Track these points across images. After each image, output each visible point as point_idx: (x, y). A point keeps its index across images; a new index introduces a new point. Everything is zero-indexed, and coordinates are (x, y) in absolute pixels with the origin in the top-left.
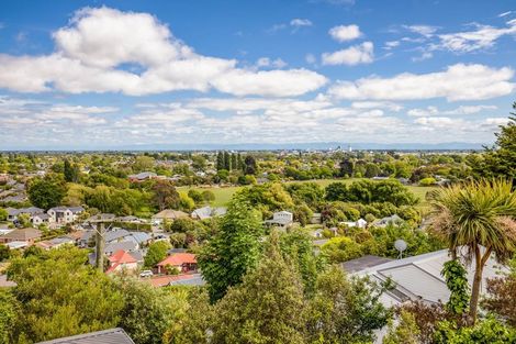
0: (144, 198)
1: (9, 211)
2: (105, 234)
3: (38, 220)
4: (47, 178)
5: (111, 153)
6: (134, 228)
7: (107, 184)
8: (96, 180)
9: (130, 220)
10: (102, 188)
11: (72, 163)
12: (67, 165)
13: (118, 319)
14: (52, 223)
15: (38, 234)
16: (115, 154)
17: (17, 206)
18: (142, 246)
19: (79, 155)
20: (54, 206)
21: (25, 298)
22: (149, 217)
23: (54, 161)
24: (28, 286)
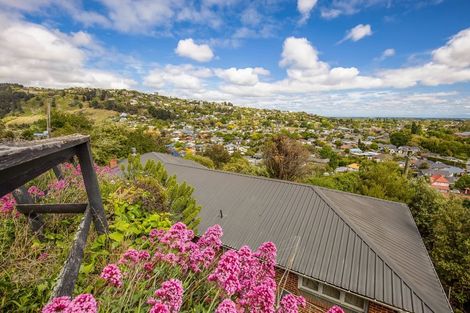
0: (464, 148)
1: (379, 145)
2: (430, 164)
3: (393, 151)
4: (401, 131)
5: (445, 119)
6: (452, 164)
7: (438, 137)
8: (430, 134)
9: (450, 159)
10: (434, 138)
11: (417, 124)
12: (414, 125)
13: (409, 201)
14: (400, 154)
15: (391, 158)
16: (448, 120)
17: (384, 143)
18: (455, 175)
19: (423, 120)
20: (402, 145)
21: (364, 178)
22: (466, 160)
23: (407, 123)
24: (365, 173)
